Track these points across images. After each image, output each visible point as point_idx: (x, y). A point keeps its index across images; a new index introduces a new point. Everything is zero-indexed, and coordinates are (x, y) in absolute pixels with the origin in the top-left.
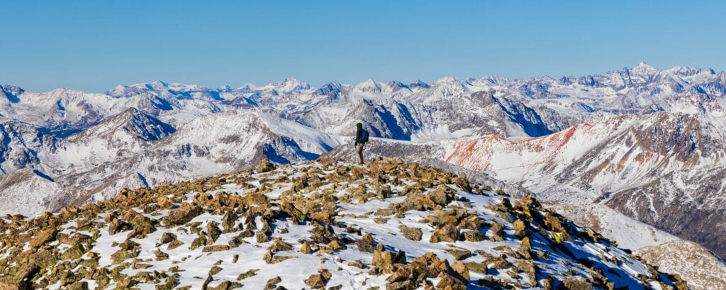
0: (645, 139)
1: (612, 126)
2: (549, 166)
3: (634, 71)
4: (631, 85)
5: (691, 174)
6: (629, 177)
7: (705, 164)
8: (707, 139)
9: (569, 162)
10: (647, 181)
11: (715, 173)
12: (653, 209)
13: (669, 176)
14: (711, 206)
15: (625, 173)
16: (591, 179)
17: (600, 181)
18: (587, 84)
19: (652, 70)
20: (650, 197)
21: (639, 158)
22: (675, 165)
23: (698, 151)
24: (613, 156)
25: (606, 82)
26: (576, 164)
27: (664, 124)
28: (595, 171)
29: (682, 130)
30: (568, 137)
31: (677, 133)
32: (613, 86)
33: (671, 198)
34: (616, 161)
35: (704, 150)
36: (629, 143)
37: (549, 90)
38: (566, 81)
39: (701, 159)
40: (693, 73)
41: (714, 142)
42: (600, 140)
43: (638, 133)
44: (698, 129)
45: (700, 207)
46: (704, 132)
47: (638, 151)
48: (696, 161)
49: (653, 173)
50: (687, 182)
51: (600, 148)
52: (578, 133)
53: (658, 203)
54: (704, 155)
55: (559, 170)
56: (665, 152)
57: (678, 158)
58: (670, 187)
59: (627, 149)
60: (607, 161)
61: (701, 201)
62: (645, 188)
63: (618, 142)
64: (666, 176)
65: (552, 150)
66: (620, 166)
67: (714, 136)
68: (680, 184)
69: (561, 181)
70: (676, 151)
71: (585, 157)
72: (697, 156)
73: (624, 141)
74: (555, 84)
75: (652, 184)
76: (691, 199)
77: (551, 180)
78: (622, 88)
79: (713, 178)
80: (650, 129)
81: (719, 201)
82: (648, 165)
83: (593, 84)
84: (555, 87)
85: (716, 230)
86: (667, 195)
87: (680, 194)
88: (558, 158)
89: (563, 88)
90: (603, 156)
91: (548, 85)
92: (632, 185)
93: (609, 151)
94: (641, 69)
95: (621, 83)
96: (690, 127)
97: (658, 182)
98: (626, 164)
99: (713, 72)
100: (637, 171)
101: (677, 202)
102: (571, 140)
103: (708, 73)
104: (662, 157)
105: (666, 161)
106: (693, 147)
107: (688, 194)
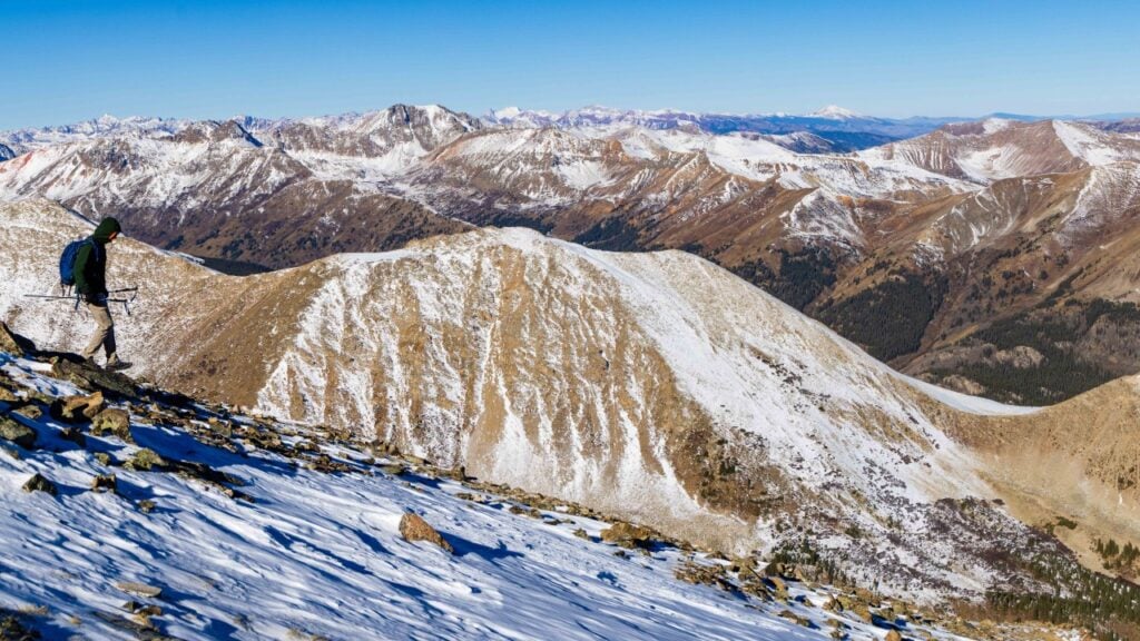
0: (87, 159)
1: (61, 151)
2: (12, 183)
3: (100, 121)
4: (99, 131)
5: (124, 181)
6: (76, 187)
7: (135, 175)
8: (135, 156)
9: (29, 180)
10: (90, 190)
11: (141, 180)
12: (94, 209)
13: (106, 185)
14: (139, 205)
15: (73, 185)
16: (45, 191)
17: (52, 192)
18: (64, 132)
19: (114, 120)
20: (92, 201)
21: (83, 173)
22: (111, 177)
23: (129, 166)
24: (62, 173)
25: (79, 130)
26: (33, 180)
27: (101, 147)
28: (48, 185)
29: (116, 151)
30: (26, 160)
31: (112, 153)
32: (85, 133)
33: (109, 201)
34: (65, 176)
35: (133, 165)
36: (75, 162)
37: (34, 137)
38: (47, 130)
39: (132, 171)
40: (145, 121)
41: (142, 158)
42: (52, 162)
43: (82, 155)
44: (128, 149)
45: (131, 206)
46: (133, 152)
47: (82, 167)
48: (128, 173)
49: (95, 184)
50: (120, 189)
51: (52, 167)
52: (34, 157)
53: (99, 205)
54: (134, 168)
55: (20, 185)
56: (103, 167)
57: (113, 172)
58: (107, 193)
59: (74, 167)
60: (58, 177)
61: (131, 202)
62: (88, 195)
63: (66, 162)
64: (104, 185)
65: (14, 171)
66: (68, 180)
67: (140, 154)
68: (115, 190)
69: (21, 194)
70: (112, 166)
71: (41, 174)
72: (128, 170)
73: (71, 161)
74: (39, 133)
75: (93, 192)
76: (124, 200)
77: (13, 193)
78: (92, 133)
79: (140, 184)
80: (91, 151)
81: (145, 201)
82: (91, 178)
83: (69, 131)
84: (38, 135)
85: (143, 222)
86: (105, 199)
87: (115, 198)
88: (18, 177)
89: (45, 136)
90: (55, 173)
91: (33, 134)
92: (78, 193)
93: (59, 170)
94: (106, 120)
95: (91, 130)
96: (122, 148)
97: (98, 190)
98: (73, 178)
99: (161, 120)
100: (82, 183)
101: (113, 204)
102: (29, 162)
103: (157, 121)
104: (101, 172)
105: (105, 175)
106: (125, 163)
107: (122, 197)
